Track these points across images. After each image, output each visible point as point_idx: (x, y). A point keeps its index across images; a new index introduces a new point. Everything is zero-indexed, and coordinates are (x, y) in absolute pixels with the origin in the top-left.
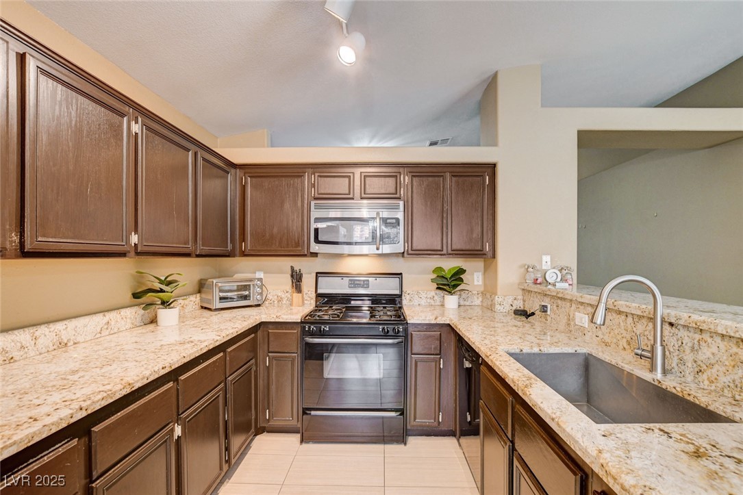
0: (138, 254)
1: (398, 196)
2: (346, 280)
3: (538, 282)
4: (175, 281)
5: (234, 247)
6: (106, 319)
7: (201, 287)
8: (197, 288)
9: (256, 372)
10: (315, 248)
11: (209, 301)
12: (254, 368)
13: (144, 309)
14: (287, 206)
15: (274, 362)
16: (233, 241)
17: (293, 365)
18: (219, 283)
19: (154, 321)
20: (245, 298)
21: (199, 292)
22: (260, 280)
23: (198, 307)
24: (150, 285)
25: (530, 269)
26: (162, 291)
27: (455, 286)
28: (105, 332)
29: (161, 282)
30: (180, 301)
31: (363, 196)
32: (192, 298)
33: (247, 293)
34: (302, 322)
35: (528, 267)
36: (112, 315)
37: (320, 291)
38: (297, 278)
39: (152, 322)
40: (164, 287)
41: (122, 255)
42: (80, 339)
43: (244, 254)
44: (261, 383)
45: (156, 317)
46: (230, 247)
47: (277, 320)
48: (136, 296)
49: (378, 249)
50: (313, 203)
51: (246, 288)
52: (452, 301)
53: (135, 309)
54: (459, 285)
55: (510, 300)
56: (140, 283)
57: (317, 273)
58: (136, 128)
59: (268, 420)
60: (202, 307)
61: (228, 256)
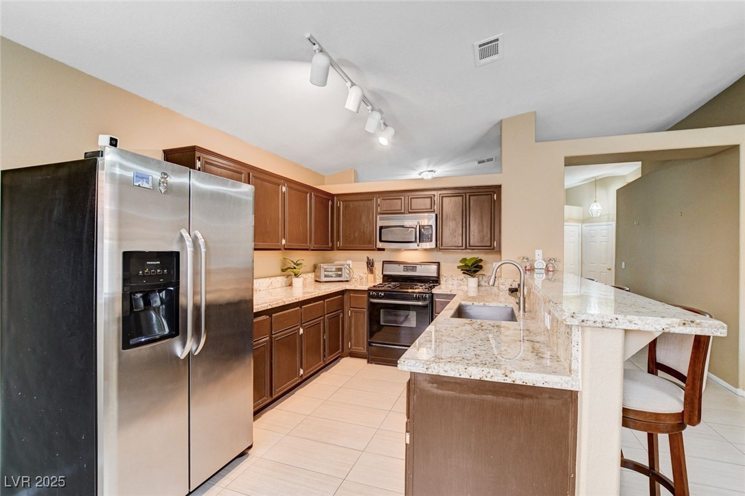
0: (285, 249)
1: (432, 210)
2: (402, 266)
3: (527, 268)
4: (300, 264)
5: (333, 244)
6: (270, 281)
7: (315, 268)
8: (312, 269)
9: (343, 318)
10: (380, 245)
11: (319, 277)
12: (341, 315)
13: (287, 277)
14: (363, 219)
15: (353, 314)
16: (332, 241)
17: (364, 316)
18: (324, 266)
19: (291, 285)
20: (340, 276)
21: (314, 271)
22: (349, 265)
23: (313, 280)
24: (289, 266)
25: (525, 260)
26: (295, 268)
27: (476, 271)
28: (270, 287)
29: (295, 264)
30: (304, 275)
31: (410, 211)
32: (310, 275)
33: (340, 273)
34: (369, 290)
35: (524, 258)
36: (273, 279)
37: (385, 273)
38: (370, 264)
39: (290, 286)
40: (295, 266)
41: (279, 249)
42: (261, 289)
43: (339, 249)
44: (346, 326)
45: (292, 283)
46: (330, 245)
47: (355, 288)
48: (283, 270)
49: (418, 246)
50: (378, 217)
51: (340, 270)
52: (473, 282)
53: (282, 277)
54: (478, 271)
55: (510, 281)
56: (284, 265)
57: (383, 262)
58: (284, 189)
59: (350, 349)
60: (316, 281)
61: (330, 250)
